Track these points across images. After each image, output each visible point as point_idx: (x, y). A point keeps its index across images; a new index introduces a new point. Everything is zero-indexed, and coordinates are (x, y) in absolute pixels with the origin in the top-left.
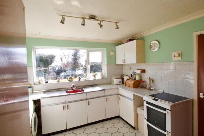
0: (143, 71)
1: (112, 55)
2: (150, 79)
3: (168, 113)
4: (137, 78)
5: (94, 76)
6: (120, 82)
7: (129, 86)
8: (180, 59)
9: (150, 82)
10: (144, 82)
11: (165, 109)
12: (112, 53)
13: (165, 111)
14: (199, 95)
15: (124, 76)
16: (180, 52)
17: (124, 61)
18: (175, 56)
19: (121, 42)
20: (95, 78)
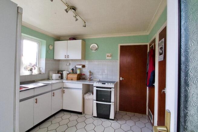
0: (84, 66)
1: (51, 49)
2: (90, 72)
3: (113, 90)
4: (78, 72)
5: (31, 71)
6: (59, 77)
7: (72, 80)
8: (110, 58)
9: (90, 74)
10: (84, 75)
11: (111, 88)
12: (51, 48)
13: (111, 89)
14: (120, 79)
15: (62, 72)
16: (111, 54)
17: (67, 57)
18: (108, 56)
19: (60, 38)
20: (32, 72)
